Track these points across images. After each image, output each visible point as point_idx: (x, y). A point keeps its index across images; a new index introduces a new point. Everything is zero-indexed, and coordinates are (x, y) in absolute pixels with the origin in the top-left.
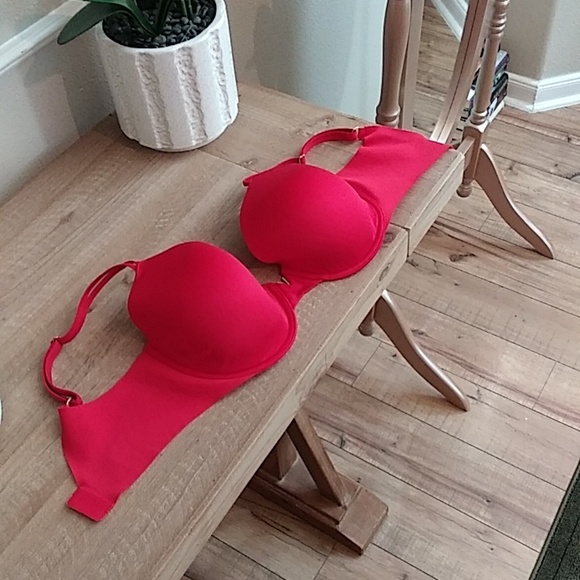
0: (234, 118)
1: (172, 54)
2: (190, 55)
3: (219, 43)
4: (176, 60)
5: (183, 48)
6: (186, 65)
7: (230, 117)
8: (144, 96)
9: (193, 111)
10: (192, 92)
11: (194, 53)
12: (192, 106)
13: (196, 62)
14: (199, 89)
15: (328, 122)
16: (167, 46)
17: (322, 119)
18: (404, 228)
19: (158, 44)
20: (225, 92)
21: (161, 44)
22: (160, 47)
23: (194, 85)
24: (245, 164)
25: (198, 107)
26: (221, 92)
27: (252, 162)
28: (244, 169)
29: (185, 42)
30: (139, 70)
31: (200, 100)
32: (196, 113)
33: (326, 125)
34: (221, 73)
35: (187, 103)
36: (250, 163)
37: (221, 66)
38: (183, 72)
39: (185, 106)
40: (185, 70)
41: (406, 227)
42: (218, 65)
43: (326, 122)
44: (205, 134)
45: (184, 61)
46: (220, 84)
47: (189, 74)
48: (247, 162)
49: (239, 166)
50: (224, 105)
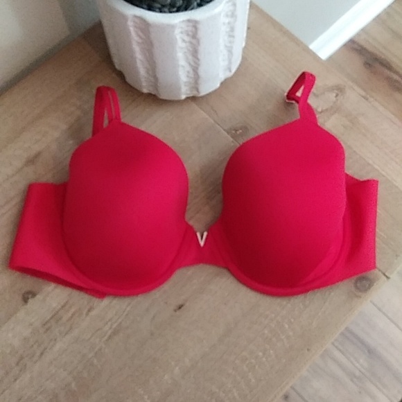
0: (234, 70)
1: (173, 27)
2: (196, 28)
3: (235, 10)
4: (177, 32)
5: (189, 21)
6: (188, 35)
7: (230, 71)
8: (135, 52)
9: (188, 72)
10: (190, 57)
11: (200, 26)
12: (188, 68)
13: (201, 34)
14: (199, 57)
15: (337, 95)
16: (171, 12)
17: (331, 89)
18: (384, 275)
19: (159, 6)
20: (230, 52)
21: (163, 6)
22: (161, 12)
23: (194, 52)
24: (233, 132)
25: (195, 70)
26: (225, 52)
27: (241, 131)
28: (232, 139)
29: (193, 11)
30: (132, 29)
31: (199, 65)
32: (192, 74)
33: (335, 99)
34: (230, 36)
35: (183, 67)
36: (238, 133)
37: (232, 29)
38: (184, 41)
39: (180, 69)
40: (187, 38)
41: (387, 274)
42: (228, 30)
43: (335, 95)
44: (197, 90)
45: (187, 31)
46: (226, 46)
47: (191, 43)
48: (236, 131)
49: (226, 133)
50: (226, 63)
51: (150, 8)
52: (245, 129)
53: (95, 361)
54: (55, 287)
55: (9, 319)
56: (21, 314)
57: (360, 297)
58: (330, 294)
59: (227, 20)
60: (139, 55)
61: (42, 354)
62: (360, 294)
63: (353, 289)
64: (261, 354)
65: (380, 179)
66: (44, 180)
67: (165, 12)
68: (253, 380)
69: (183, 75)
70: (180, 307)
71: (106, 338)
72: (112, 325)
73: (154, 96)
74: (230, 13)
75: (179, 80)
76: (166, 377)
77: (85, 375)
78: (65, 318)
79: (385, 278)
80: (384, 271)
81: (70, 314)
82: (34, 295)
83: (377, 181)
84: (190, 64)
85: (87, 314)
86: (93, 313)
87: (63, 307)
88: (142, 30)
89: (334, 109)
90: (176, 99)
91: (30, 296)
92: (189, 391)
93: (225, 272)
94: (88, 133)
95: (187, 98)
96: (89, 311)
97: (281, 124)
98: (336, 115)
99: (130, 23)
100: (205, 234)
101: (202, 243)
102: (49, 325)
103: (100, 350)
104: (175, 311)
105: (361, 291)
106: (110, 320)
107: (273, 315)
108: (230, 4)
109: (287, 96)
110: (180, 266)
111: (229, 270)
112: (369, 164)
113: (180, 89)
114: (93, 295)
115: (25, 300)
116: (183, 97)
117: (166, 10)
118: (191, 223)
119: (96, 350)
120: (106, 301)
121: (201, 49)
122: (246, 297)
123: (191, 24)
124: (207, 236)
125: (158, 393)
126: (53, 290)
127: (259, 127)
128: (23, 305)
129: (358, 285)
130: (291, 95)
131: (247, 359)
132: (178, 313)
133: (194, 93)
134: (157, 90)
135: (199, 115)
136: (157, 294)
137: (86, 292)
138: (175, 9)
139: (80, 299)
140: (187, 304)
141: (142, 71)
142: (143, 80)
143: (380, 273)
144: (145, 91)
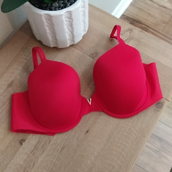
0: (87, 31)
1: (61, 15)
2: (71, 14)
3: (85, 4)
4: (64, 17)
5: (68, 12)
6: (68, 18)
7: (85, 31)
8: (46, 30)
9: (69, 34)
10: (70, 27)
11: (72, 13)
12: (69, 33)
13: (73, 17)
14: (73, 27)
15: (130, 33)
16: (59, 10)
17: (127, 31)
18: (167, 100)
19: (54, 8)
20: (84, 23)
21: (56, 8)
22: (55, 10)
23: (71, 25)
24: (92, 56)
25: (72, 33)
26: (83, 23)
27: (95, 55)
28: (92, 59)
29: (68, 7)
30: (44, 20)
31: (73, 30)
32: (71, 35)
33: (129, 34)
34: (84, 16)
35: (67, 32)
36: (94, 56)
37: (84, 13)
38: (66, 21)
39: (66, 33)
40: (67, 20)
41: (168, 99)
42: (83, 13)
43: (129, 33)
44: (74, 41)
45: (67, 16)
46: (83, 21)
47: (69, 21)
48: (93, 55)
49: (89, 57)
50: (83, 28)
51: (51, 10)
52: (96, 54)
53: (57, 162)
54: (33, 135)
55: (16, 153)
56: (21, 150)
57: (159, 111)
58: (147, 112)
59: (82, 9)
60: (48, 31)
61: (34, 165)
62: (159, 110)
63: (156, 108)
64: (125, 143)
65: (156, 62)
66: (17, 92)
67: (57, 10)
68: (125, 155)
69: (68, 36)
70: (87, 132)
71: (59, 151)
72: (61, 145)
73: (56, 48)
74: (83, 6)
75: (66, 38)
76: (89, 162)
77: (55, 169)
78: (40, 148)
79: (167, 101)
80: (166, 98)
81: (42, 145)
82: (24, 141)
83: (155, 63)
84: (70, 31)
85: (49, 144)
86: (51, 142)
87: (38, 143)
88: (49, 20)
89: (130, 38)
90: (65, 47)
91: (23, 141)
92: (99, 165)
93: (102, 113)
94: (32, 69)
95: (70, 46)
96: (50, 142)
97: (110, 49)
98: (132, 41)
99: (43, 18)
100: (91, 99)
101: (90, 103)
102: (34, 152)
103: (58, 157)
104: (86, 134)
105: (159, 108)
106: (59, 144)
107: (126, 126)
108: (83, 2)
109: (110, 37)
110: (83, 115)
111: (104, 112)
112: (150, 57)
113: (67, 42)
114: (50, 135)
115: (21, 144)
116: (68, 45)
117: (57, 9)
118: (83, 96)
119: (56, 157)
120: (56, 136)
121: (74, 23)
122: (113, 121)
123: (69, 13)
124: (92, 100)
125: (87, 169)
126: (32, 137)
127: (102, 52)
128: (20, 146)
129: (157, 106)
130: (112, 36)
131: (120, 147)
132: (87, 134)
133: (73, 43)
134: (57, 45)
135: (76, 52)
136: (77, 128)
137: (47, 135)
138: (61, 8)
139: (45, 138)
140: (90, 130)
141: (50, 38)
142: (51, 41)
143: (165, 99)
144: (52, 46)
